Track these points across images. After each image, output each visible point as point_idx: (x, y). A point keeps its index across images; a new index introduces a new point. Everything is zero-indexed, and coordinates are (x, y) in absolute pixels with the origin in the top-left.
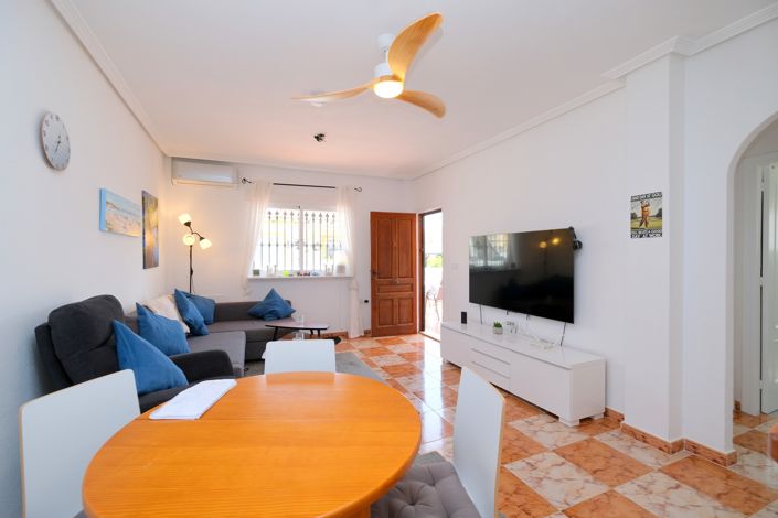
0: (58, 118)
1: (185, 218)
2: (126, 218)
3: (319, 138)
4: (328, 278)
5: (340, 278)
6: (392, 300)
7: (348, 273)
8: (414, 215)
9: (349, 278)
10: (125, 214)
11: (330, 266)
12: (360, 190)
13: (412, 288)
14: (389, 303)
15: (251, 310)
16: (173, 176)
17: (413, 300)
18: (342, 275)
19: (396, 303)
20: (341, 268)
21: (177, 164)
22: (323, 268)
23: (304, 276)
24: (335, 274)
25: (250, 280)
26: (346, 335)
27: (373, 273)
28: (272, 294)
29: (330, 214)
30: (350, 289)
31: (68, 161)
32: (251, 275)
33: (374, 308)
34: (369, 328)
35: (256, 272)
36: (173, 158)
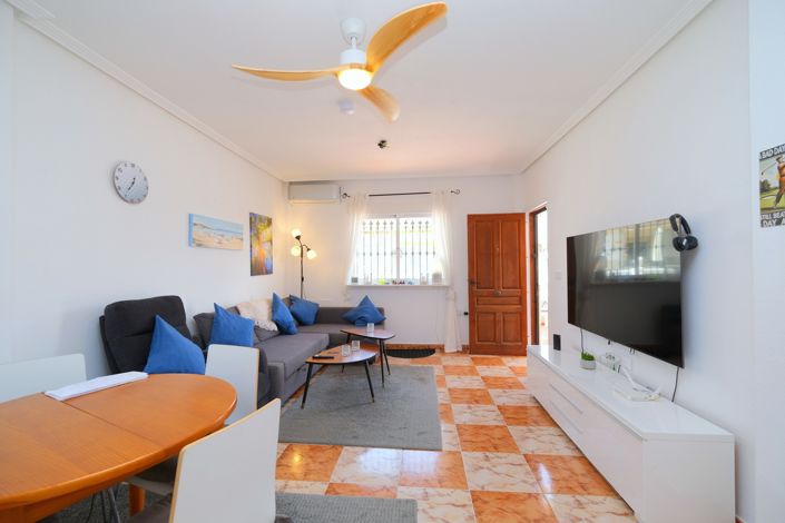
0: (133, 166)
1: (296, 233)
2: (222, 236)
3: (382, 144)
4: (423, 287)
5: (435, 287)
6: (495, 314)
7: (445, 282)
8: (523, 215)
9: (446, 288)
10: (221, 233)
11: (424, 275)
12: (458, 192)
13: (522, 301)
14: (492, 317)
15: (346, 315)
16: (289, 198)
17: (523, 313)
18: (437, 284)
19: (500, 317)
20: (437, 277)
21: (296, 188)
22: (417, 277)
23: (399, 285)
24: (430, 283)
25: (349, 286)
26: (442, 349)
27: (471, 283)
28: (366, 300)
29: (423, 220)
30: (447, 299)
31: (145, 196)
32: (349, 282)
33: (472, 322)
34: (467, 343)
35: (355, 280)
36: (291, 183)
